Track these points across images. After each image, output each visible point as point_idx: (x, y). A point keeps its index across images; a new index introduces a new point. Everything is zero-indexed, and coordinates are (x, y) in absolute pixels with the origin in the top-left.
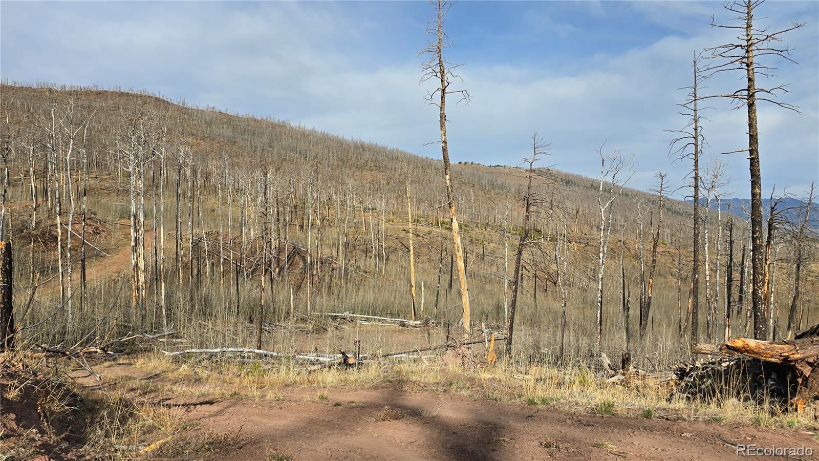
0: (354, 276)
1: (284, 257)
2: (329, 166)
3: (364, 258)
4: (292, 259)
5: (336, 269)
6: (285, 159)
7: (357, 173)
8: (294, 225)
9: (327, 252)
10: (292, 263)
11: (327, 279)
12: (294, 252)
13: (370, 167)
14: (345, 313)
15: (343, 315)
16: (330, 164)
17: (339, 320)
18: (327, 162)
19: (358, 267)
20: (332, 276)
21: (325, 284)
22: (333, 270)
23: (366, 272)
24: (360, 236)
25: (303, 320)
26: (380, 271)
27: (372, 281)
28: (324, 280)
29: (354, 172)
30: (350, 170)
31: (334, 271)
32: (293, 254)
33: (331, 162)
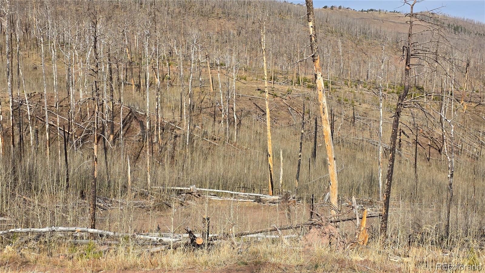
0: (201, 143)
1: (119, 123)
2: (168, 14)
3: (212, 123)
4: (128, 125)
6: (117, 7)
7: (202, 22)
8: (129, 84)
9: (168, 116)
10: (128, 129)
12: (131, 117)
13: (218, 14)
14: (191, 187)
15: (189, 189)
16: (169, 11)
17: (184, 195)
18: (166, 8)
19: (205, 133)
21: (167, 154)
23: (215, 140)
24: (207, 97)
25: (143, 195)
26: (231, 138)
27: (221, 150)
28: (166, 149)
29: (199, 20)
30: (194, 18)
32: (130, 119)
33: (172, 9)
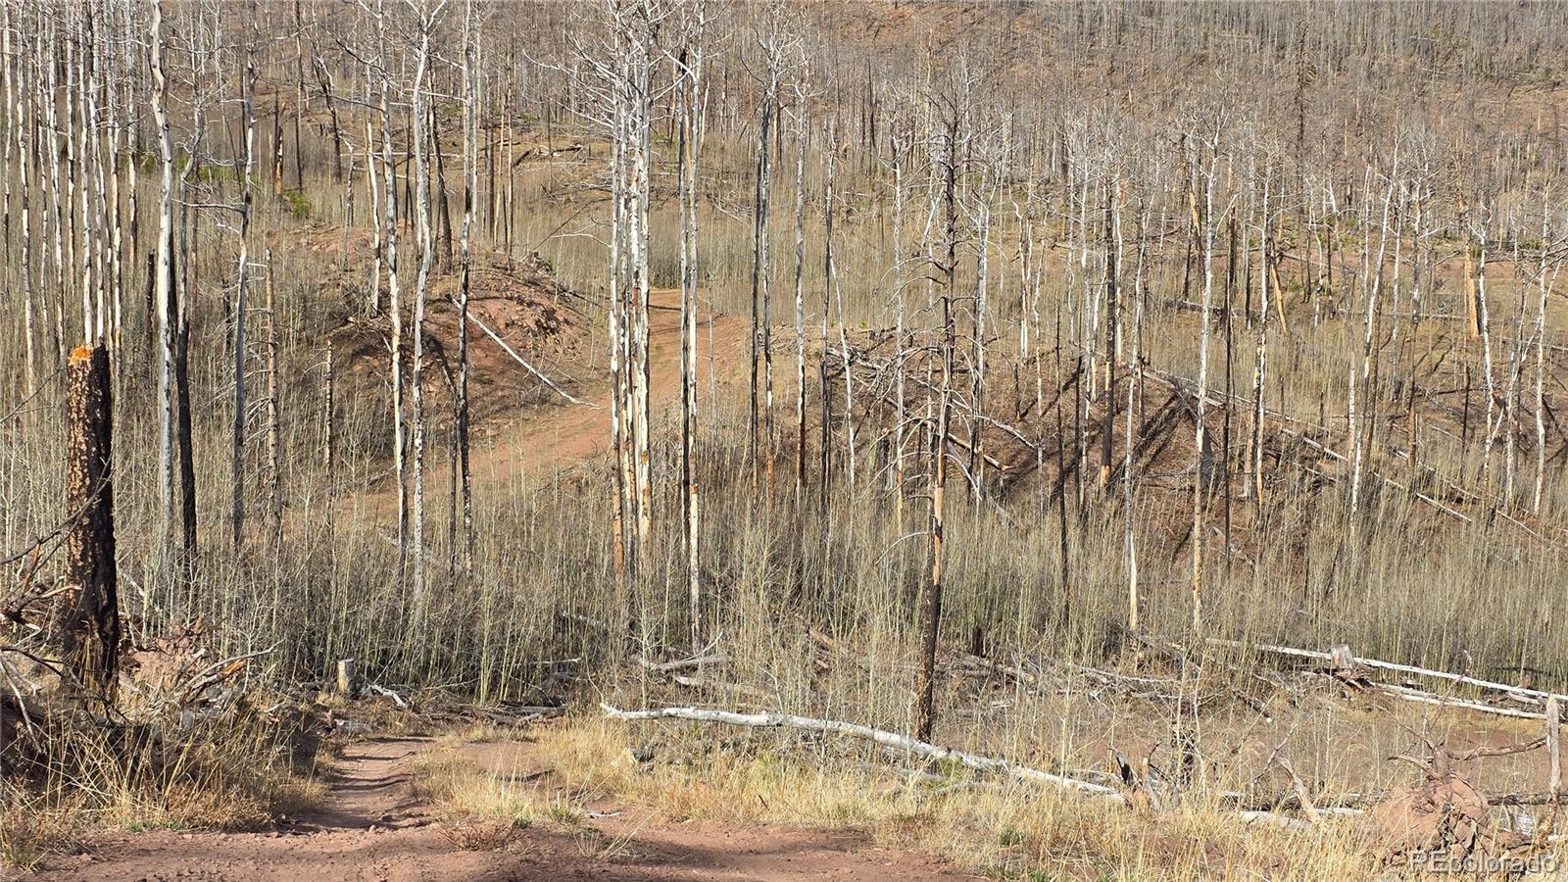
5: (1331, 482)
11: (1291, 516)
14: (1335, 652)
15: (1328, 656)
17: (1310, 674)
20: (1310, 507)
22: (1318, 484)
31: (1324, 489)
